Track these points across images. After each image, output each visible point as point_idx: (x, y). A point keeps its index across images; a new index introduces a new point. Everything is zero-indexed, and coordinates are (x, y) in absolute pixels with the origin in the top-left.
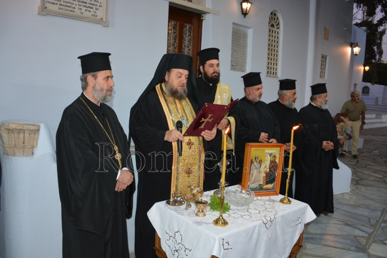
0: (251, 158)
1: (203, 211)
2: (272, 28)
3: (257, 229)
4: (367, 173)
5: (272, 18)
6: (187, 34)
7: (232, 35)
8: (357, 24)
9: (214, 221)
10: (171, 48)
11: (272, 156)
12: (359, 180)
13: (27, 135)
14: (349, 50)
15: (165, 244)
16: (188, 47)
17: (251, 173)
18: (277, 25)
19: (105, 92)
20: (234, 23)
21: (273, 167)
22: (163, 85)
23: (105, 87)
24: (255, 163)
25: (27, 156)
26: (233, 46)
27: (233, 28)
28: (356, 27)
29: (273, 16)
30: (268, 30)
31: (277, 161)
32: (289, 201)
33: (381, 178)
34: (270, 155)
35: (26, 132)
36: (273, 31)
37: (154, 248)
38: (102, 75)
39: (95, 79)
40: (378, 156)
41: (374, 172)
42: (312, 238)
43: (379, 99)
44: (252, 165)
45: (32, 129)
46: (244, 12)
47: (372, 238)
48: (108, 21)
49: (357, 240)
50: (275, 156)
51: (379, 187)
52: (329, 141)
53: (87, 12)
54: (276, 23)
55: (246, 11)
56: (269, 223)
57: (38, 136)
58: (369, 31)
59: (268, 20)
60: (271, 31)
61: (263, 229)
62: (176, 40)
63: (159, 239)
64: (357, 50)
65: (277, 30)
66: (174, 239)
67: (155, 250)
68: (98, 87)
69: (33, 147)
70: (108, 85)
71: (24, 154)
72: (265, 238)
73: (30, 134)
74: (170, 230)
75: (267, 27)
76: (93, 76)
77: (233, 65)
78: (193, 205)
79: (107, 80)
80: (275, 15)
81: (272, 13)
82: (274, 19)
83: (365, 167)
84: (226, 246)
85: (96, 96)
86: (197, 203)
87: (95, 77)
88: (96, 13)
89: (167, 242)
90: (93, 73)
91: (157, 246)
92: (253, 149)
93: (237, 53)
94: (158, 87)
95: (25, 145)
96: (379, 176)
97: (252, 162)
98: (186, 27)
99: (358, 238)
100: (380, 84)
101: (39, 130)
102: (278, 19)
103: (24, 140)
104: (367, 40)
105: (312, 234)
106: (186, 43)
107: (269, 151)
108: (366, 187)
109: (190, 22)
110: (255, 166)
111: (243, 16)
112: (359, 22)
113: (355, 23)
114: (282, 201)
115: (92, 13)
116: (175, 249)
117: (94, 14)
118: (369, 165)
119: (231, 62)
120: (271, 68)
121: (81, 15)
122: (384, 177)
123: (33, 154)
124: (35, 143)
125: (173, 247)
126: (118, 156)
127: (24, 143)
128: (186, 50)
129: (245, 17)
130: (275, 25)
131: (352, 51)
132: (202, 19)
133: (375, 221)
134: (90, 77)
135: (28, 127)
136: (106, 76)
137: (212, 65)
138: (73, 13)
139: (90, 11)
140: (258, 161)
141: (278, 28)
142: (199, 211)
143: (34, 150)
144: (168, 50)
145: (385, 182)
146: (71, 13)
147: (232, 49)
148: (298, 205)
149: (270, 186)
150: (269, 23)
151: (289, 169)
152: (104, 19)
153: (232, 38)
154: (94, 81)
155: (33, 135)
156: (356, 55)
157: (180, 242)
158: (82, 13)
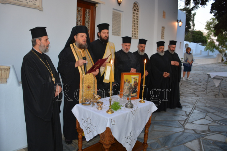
0: (124, 80)
1: (101, 107)
2: (134, 12)
3: (128, 115)
4: (186, 90)
5: (134, 6)
6: (87, 15)
7: (113, 15)
8: (181, 10)
9: (107, 111)
10: (79, 23)
11: (135, 79)
12: (182, 93)
13: (3, 72)
14: (176, 23)
15: (82, 125)
16: (88, 22)
17: (125, 88)
18: (137, 10)
19: (46, 47)
20: (113, 9)
21: (135, 84)
22: (74, 44)
23: (46, 45)
24: (126, 83)
25: (3, 83)
26: (113, 22)
27: (113, 12)
28: (180, 11)
29: (135, 5)
30: (132, 13)
31: (137, 81)
32: (144, 101)
33: (193, 92)
34: (134, 78)
35: (2, 70)
36: (135, 13)
37: (76, 128)
38: (43, 38)
39: (41, 41)
40: (192, 81)
41: (190, 89)
42: (157, 123)
43: (194, 51)
44: (125, 84)
45: (6, 68)
46: (119, 2)
47: (187, 121)
48: (43, 8)
49: (180, 122)
50: (136, 79)
51: (191, 96)
52: (166, 72)
53: (30, 2)
54: (136, 8)
55: (120, 2)
56: (134, 112)
57: (9, 72)
58: (187, 13)
59: (132, 7)
60: (134, 13)
61: (131, 115)
62: (81, 18)
63: (79, 123)
64: (180, 24)
65: (137, 13)
66: (87, 122)
67: (76, 129)
68: (42, 45)
69: (6, 78)
70: (47, 44)
71: (1, 82)
72: (132, 119)
73: (4, 71)
74: (84, 118)
75: (131, 11)
76: (39, 39)
77: (113, 32)
78: (96, 104)
79: (47, 41)
80: (136, 4)
81: (134, 3)
82: (136, 6)
83: (185, 87)
84: (113, 123)
85: (41, 49)
86: (98, 103)
87: (40, 40)
88: (35, 3)
89: (83, 124)
90: (39, 38)
91: (77, 127)
92: (125, 75)
93: (116, 25)
94: (71, 45)
95: (2, 77)
96: (192, 91)
97: (125, 82)
98: (87, 11)
99: (180, 121)
100: (194, 42)
101: (10, 69)
102: (137, 6)
103: (1, 74)
104: (186, 18)
105: (157, 121)
106: (87, 20)
107: (133, 76)
108: (185, 97)
109: (89, 8)
110: (126, 84)
111: (118, 5)
112: (182, 8)
113: (180, 9)
114: (140, 102)
115: (33, 3)
116: (87, 127)
117: (34, 3)
118: (187, 86)
119: (112, 31)
120: (134, 33)
121: (27, 4)
122: (194, 91)
123: (6, 82)
124: (7, 76)
125: (87, 126)
126: (54, 79)
127: (1, 76)
128: (87, 24)
129: (119, 5)
130: (136, 9)
131: (178, 24)
132: (96, 6)
133: (189, 113)
134: (37, 40)
135: (3, 67)
136: (46, 39)
137: (104, 33)
138: (22, 3)
139: (32, 2)
140: (128, 82)
141: (138, 12)
142: (99, 107)
143: (7, 80)
144: (77, 24)
145: (195, 94)
146: (21, 2)
147: (113, 23)
148: (148, 103)
149: (134, 94)
150: (133, 9)
151: (144, 85)
152: (40, 6)
153: (113, 17)
154: (40, 42)
155: (6, 72)
156: (180, 26)
157: (90, 123)
158: (27, 3)
